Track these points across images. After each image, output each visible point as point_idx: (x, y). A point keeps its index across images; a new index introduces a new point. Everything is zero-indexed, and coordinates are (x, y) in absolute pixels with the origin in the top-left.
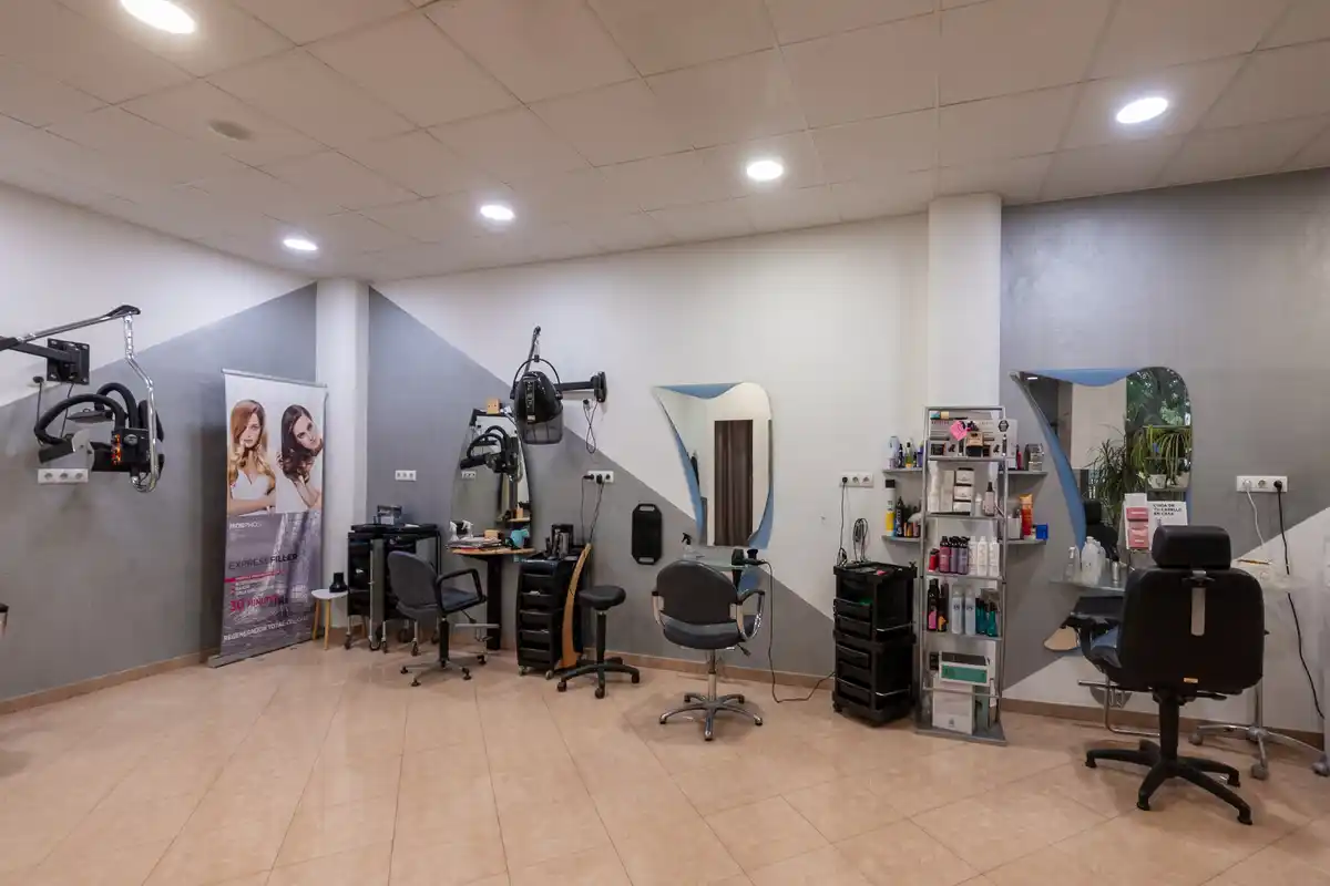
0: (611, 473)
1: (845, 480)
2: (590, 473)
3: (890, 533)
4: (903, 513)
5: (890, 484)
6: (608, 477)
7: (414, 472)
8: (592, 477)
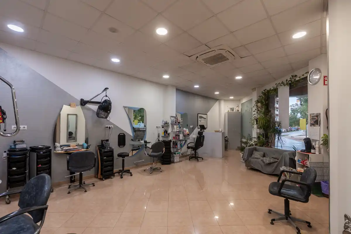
0: (113, 126)
1: (157, 127)
2: (106, 126)
3: (163, 135)
4: (166, 132)
5: (163, 127)
6: (112, 127)
7: (26, 126)
8: (107, 127)
